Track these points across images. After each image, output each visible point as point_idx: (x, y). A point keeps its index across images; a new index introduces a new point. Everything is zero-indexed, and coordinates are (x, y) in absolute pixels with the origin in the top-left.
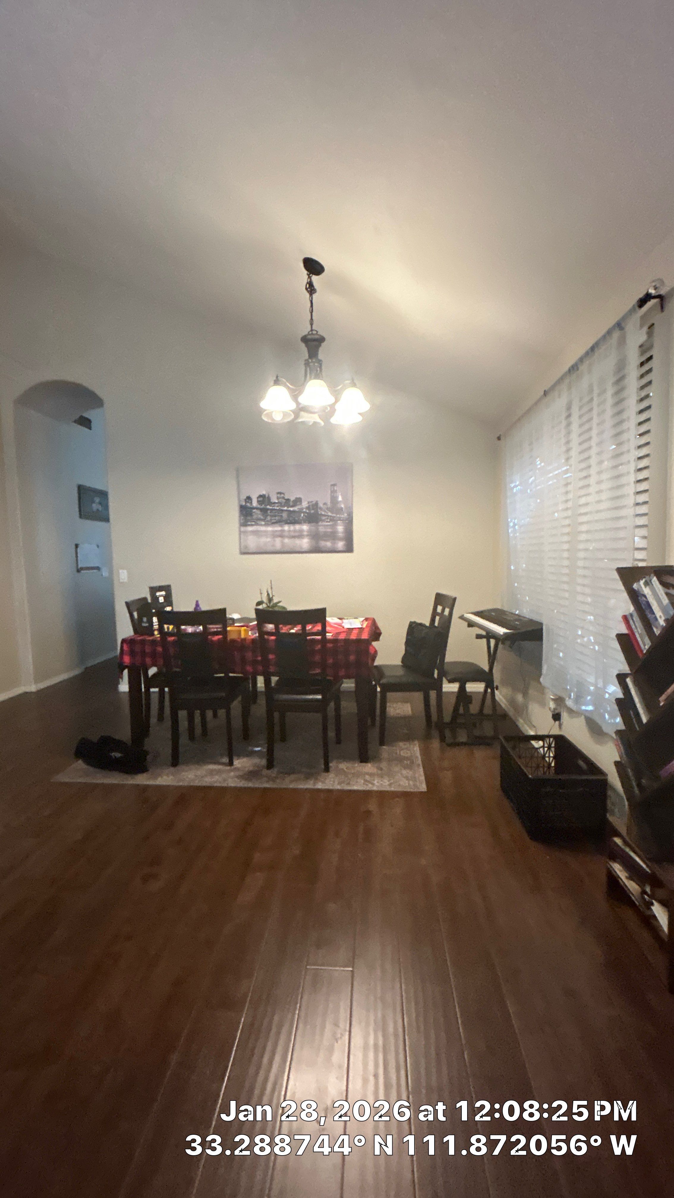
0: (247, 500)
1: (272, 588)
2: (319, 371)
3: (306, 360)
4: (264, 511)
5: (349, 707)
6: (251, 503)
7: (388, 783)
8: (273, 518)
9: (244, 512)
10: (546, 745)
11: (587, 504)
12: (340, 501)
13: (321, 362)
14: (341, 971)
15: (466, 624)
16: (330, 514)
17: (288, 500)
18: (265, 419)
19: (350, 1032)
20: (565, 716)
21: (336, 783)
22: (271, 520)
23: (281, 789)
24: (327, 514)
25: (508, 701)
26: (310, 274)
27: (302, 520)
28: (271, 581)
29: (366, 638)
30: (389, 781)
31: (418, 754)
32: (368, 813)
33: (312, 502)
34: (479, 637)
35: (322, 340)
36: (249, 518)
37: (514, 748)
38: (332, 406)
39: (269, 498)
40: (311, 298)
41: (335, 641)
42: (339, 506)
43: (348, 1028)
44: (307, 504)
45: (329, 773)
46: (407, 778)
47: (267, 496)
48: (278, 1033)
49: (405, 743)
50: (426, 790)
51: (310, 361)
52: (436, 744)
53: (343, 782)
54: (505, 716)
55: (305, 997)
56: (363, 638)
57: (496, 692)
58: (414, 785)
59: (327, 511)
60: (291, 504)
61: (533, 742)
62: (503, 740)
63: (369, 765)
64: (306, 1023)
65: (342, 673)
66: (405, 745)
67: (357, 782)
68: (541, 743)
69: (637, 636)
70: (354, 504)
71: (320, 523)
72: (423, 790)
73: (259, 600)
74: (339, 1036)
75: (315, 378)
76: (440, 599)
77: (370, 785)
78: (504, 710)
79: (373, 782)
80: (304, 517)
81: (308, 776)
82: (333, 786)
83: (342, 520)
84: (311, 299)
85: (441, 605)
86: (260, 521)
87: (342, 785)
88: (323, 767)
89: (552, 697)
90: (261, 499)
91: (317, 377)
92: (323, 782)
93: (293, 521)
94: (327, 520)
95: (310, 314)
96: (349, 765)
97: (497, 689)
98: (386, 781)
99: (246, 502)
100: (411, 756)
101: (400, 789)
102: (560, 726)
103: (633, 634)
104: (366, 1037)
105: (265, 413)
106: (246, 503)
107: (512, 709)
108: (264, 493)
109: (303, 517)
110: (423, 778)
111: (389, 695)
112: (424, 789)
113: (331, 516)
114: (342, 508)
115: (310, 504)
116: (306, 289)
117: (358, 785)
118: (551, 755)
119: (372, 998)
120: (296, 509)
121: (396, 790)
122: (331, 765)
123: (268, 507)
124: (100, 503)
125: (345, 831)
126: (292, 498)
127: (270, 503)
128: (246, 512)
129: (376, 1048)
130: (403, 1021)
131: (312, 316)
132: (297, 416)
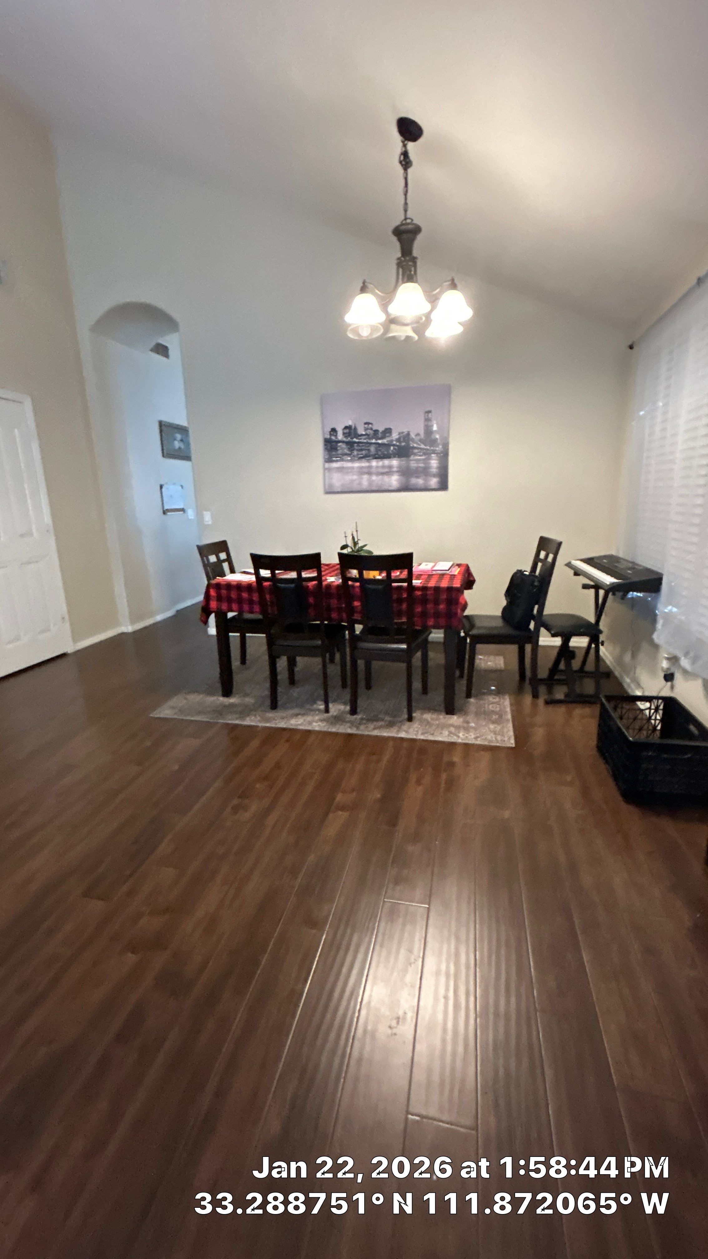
0: (332, 433)
1: (357, 531)
2: (412, 273)
3: (399, 259)
4: (350, 445)
5: (437, 658)
6: (336, 436)
7: (473, 736)
8: (359, 453)
9: (329, 447)
10: (653, 707)
12: (435, 431)
13: (415, 260)
14: (418, 907)
15: (572, 572)
16: (422, 446)
17: (376, 431)
18: (350, 335)
19: (423, 959)
20: (678, 677)
21: (420, 733)
22: (358, 454)
23: (362, 736)
24: (419, 446)
25: (613, 658)
26: (405, 141)
27: (391, 454)
28: (356, 523)
29: (458, 586)
30: (474, 734)
31: (508, 710)
32: (452, 764)
33: (403, 433)
34: (585, 587)
35: (417, 230)
36: (334, 453)
37: (615, 708)
38: (428, 316)
39: (355, 429)
40: (405, 174)
41: (424, 589)
42: (433, 437)
43: (421, 955)
44: (397, 435)
45: (412, 723)
46: (495, 733)
47: (353, 427)
48: (356, 952)
49: (494, 697)
50: (514, 746)
51: (403, 259)
52: (528, 699)
53: (426, 733)
54: (609, 674)
55: (383, 924)
56: (455, 586)
57: (601, 647)
58: (501, 740)
59: (419, 442)
60: (380, 435)
61: (639, 703)
62: (604, 700)
63: (455, 717)
64: (381, 946)
65: (431, 622)
66: (494, 698)
67: (441, 733)
68: (648, 705)
70: (451, 434)
71: (412, 457)
72: (511, 746)
73: (345, 543)
74: (413, 960)
75: (407, 282)
76: (544, 543)
77: (455, 737)
78: (608, 667)
79: (458, 734)
80: (394, 451)
81: (391, 725)
82: (416, 735)
84: (405, 176)
85: (544, 550)
86: (346, 456)
87: (426, 735)
88: (406, 716)
89: (666, 656)
90: (346, 431)
91: (410, 278)
92: (407, 732)
93: (382, 456)
94: (419, 454)
95: (403, 197)
96: (434, 716)
97: (603, 645)
98: (471, 734)
99: (331, 435)
100: (500, 711)
101: (486, 743)
102: (672, 687)
104: (438, 965)
105: (350, 328)
106: (330, 437)
107: (618, 668)
108: (350, 423)
109: (392, 451)
110: (511, 733)
111: (479, 646)
112: (512, 744)
113: (424, 449)
114: (436, 439)
115: (401, 435)
116: (401, 162)
117: (443, 736)
118: (658, 717)
119: (446, 933)
120: (385, 441)
121: (482, 743)
122: (414, 715)
123: (355, 440)
124: (182, 440)
125: (427, 779)
126: (381, 429)
127: (358, 436)
128: (331, 446)
129: (448, 975)
130: (475, 956)
131: (406, 199)
132: (387, 330)
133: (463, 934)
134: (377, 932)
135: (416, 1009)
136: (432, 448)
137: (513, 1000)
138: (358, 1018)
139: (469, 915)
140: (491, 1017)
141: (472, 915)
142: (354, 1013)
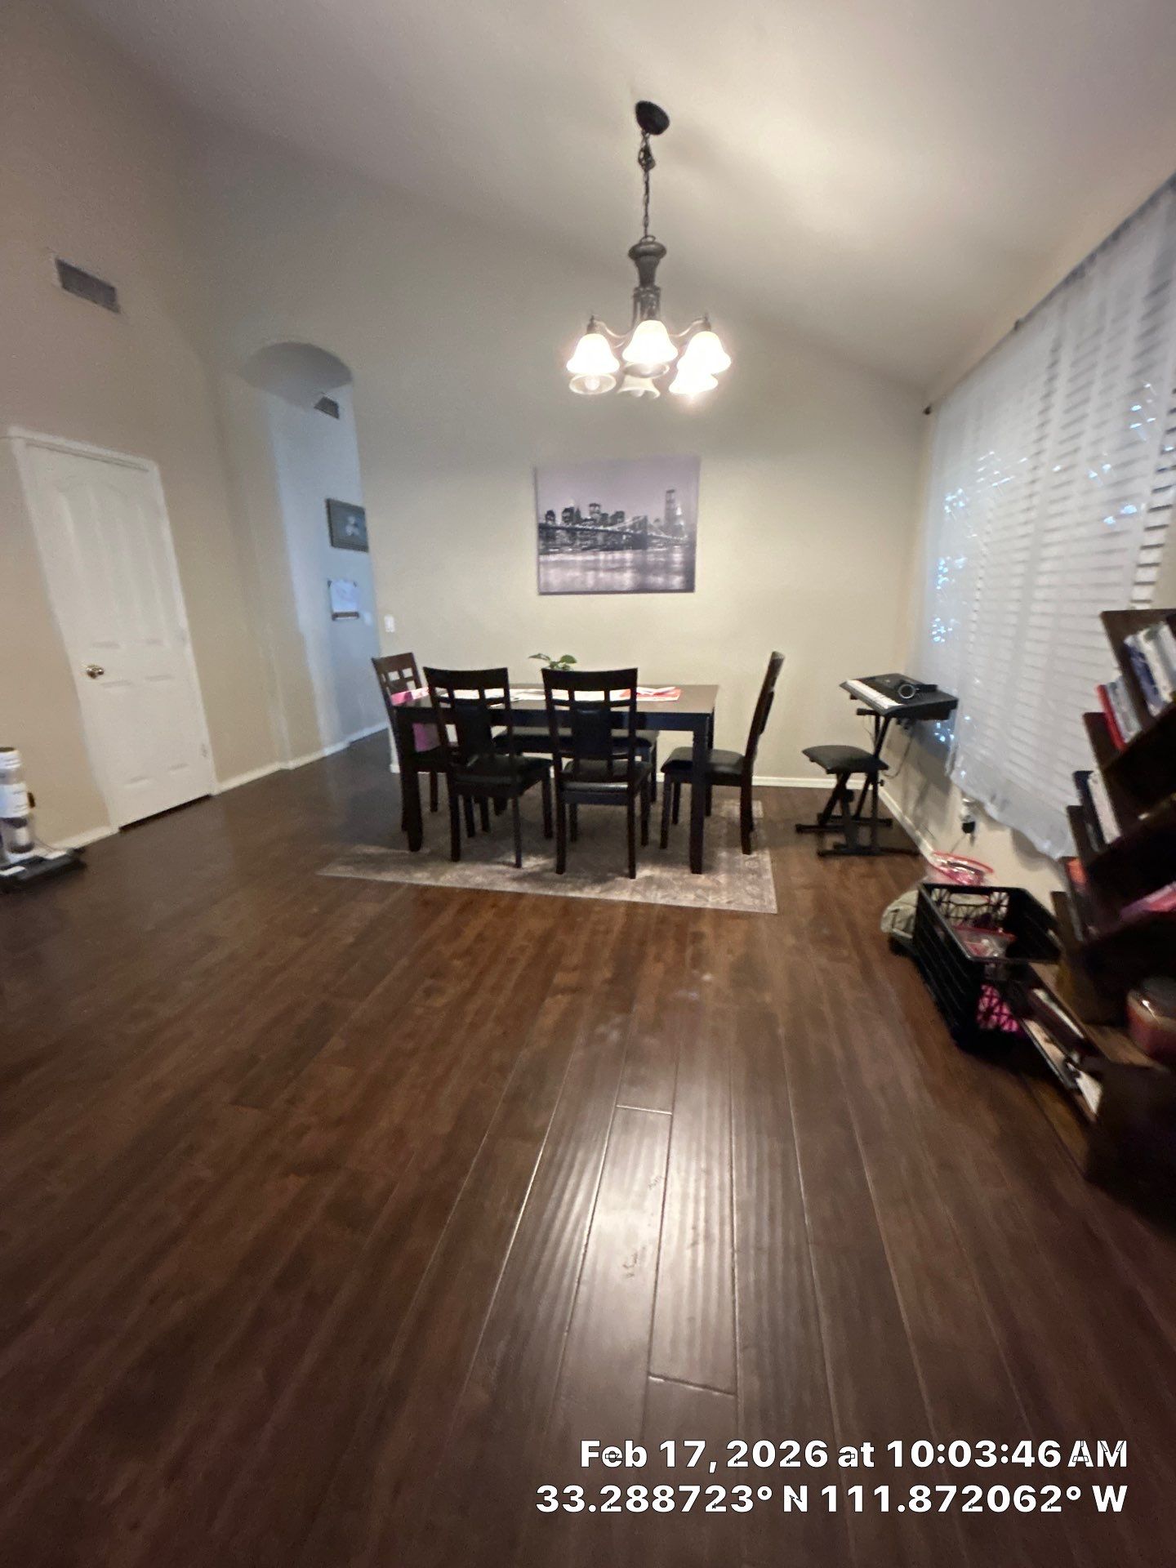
0: (549, 516)
2: (654, 308)
3: (636, 289)
4: (571, 532)
6: (554, 520)
7: (726, 901)
8: (583, 543)
9: (544, 534)
11: (1062, 514)
12: (680, 516)
13: (658, 292)
14: (658, 1115)
15: (847, 695)
16: (663, 535)
17: (605, 516)
18: (574, 389)
19: (666, 1179)
20: (981, 826)
22: (581, 545)
23: (587, 900)
24: (659, 536)
25: (895, 802)
26: (647, 132)
27: (623, 545)
30: (728, 898)
31: (769, 867)
32: (698, 937)
33: (638, 518)
34: (863, 713)
35: (661, 252)
36: (550, 543)
38: (673, 365)
39: (578, 512)
40: (646, 177)
42: (676, 524)
43: (664, 1176)
44: (631, 521)
46: (753, 896)
48: (581, 1173)
50: (776, 912)
51: (642, 289)
52: (793, 852)
53: (667, 896)
55: (614, 1138)
58: (761, 905)
59: (659, 530)
60: (609, 521)
63: (703, 877)
64: (614, 1164)
66: (750, 855)
67: (686, 897)
69: (1118, 716)
70: (699, 519)
71: (650, 550)
72: (773, 911)
74: (652, 1182)
75: (646, 320)
77: (703, 902)
79: (706, 898)
80: (627, 540)
82: (655, 900)
83: (681, 545)
84: (645, 179)
86: (567, 547)
87: (667, 899)
89: (965, 800)
90: (565, 515)
91: (652, 315)
92: (644, 896)
93: (612, 547)
94: (659, 545)
95: (644, 207)
96: (677, 875)
97: (882, 784)
98: (723, 898)
99: (547, 519)
100: (760, 870)
101: (742, 909)
102: (973, 839)
103: (1112, 713)
104: (685, 1186)
105: (574, 379)
106: (547, 521)
108: (571, 504)
109: (625, 541)
110: (771, 895)
113: (666, 539)
114: (681, 527)
115: (636, 521)
116: (640, 161)
117: (687, 900)
119: (694, 1146)
120: (615, 528)
121: (736, 909)
123: (578, 526)
124: (356, 525)
125: (670, 954)
126: (611, 513)
127: (580, 521)
128: (547, 534)
129: (697, 1202)
130: (731, 1176)
131: (646, 210)
132: (620, 382)
133: (716, 1150)
134: (607, 1148)
135: (658, 1242)
136: (675, 538)
137: (779, 1231)
138: (585, 1255)
139: (722, 1124)
140: (752, 1252)
141: (727, 1125)
142: (579, 1248)
